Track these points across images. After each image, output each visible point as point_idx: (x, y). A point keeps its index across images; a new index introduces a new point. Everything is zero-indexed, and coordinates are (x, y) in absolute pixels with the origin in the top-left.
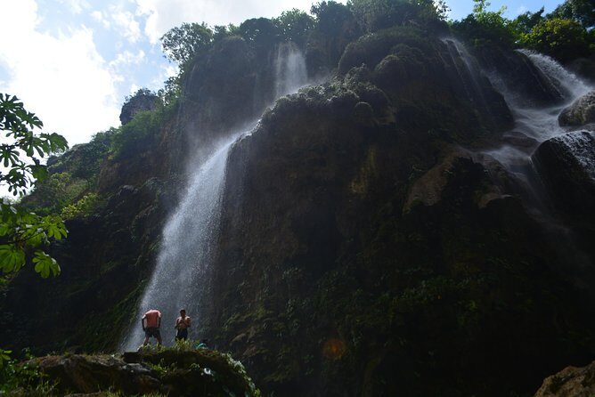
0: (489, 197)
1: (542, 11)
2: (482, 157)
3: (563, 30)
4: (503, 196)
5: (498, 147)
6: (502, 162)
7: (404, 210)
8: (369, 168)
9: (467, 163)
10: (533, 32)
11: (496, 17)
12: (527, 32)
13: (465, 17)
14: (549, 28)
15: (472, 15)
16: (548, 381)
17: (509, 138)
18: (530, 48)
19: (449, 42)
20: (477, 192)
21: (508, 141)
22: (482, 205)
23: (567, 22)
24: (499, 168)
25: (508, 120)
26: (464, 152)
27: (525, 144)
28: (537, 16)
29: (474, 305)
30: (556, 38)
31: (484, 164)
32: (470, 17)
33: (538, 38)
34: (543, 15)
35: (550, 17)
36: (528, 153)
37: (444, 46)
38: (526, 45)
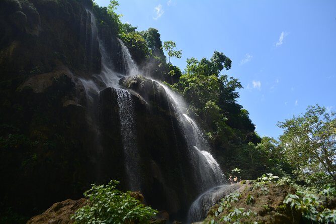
0: (71, 102)
1: (136, 28)
2: (77, 80)
3: (140, 42)
4: (78, 105)
5: (87, 79)
6: (85, 88)
7: (18, 88)
8: (7, 54)
9: (68, 79)
10: (129, 35)
11: (116, 17)
12: (126, 33)
13: (103, 7)
14: (135, 38)
15: (106, 8)
16: (55, 205)
17: (95, 78)
18: (124, 42)
19: (89, 13)
20: (66, 97)
21: (93, 79)
22: (65, 105)
23: (143, 40)
24: (83, 90)
25: (98, 69)
26: (69, 73)
27: (101, 84)
28: (133, 29)
29: (35, 156)
30: (135, 43)
31: (76, 84)
32: (105, 9)
33: (129, 39)
34: (136, 30)
35: (138, 33)
36: (100, 89)
37: (85, 13)
38: (122, 39)
